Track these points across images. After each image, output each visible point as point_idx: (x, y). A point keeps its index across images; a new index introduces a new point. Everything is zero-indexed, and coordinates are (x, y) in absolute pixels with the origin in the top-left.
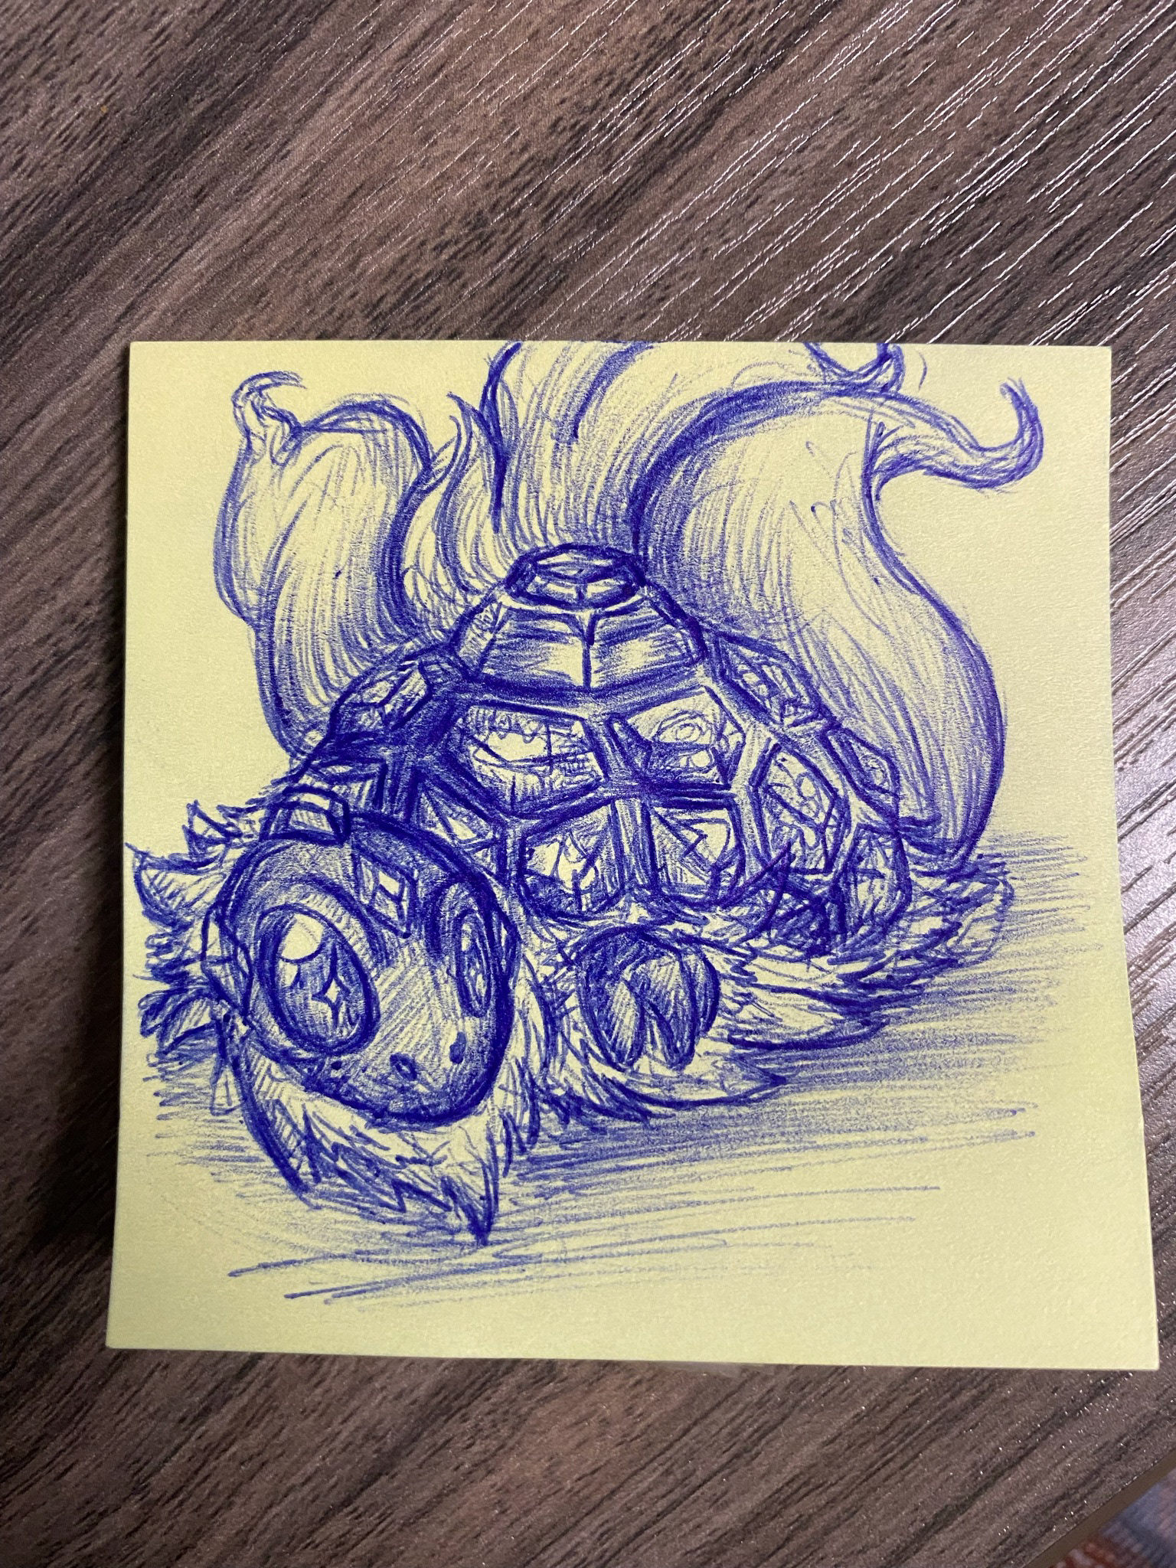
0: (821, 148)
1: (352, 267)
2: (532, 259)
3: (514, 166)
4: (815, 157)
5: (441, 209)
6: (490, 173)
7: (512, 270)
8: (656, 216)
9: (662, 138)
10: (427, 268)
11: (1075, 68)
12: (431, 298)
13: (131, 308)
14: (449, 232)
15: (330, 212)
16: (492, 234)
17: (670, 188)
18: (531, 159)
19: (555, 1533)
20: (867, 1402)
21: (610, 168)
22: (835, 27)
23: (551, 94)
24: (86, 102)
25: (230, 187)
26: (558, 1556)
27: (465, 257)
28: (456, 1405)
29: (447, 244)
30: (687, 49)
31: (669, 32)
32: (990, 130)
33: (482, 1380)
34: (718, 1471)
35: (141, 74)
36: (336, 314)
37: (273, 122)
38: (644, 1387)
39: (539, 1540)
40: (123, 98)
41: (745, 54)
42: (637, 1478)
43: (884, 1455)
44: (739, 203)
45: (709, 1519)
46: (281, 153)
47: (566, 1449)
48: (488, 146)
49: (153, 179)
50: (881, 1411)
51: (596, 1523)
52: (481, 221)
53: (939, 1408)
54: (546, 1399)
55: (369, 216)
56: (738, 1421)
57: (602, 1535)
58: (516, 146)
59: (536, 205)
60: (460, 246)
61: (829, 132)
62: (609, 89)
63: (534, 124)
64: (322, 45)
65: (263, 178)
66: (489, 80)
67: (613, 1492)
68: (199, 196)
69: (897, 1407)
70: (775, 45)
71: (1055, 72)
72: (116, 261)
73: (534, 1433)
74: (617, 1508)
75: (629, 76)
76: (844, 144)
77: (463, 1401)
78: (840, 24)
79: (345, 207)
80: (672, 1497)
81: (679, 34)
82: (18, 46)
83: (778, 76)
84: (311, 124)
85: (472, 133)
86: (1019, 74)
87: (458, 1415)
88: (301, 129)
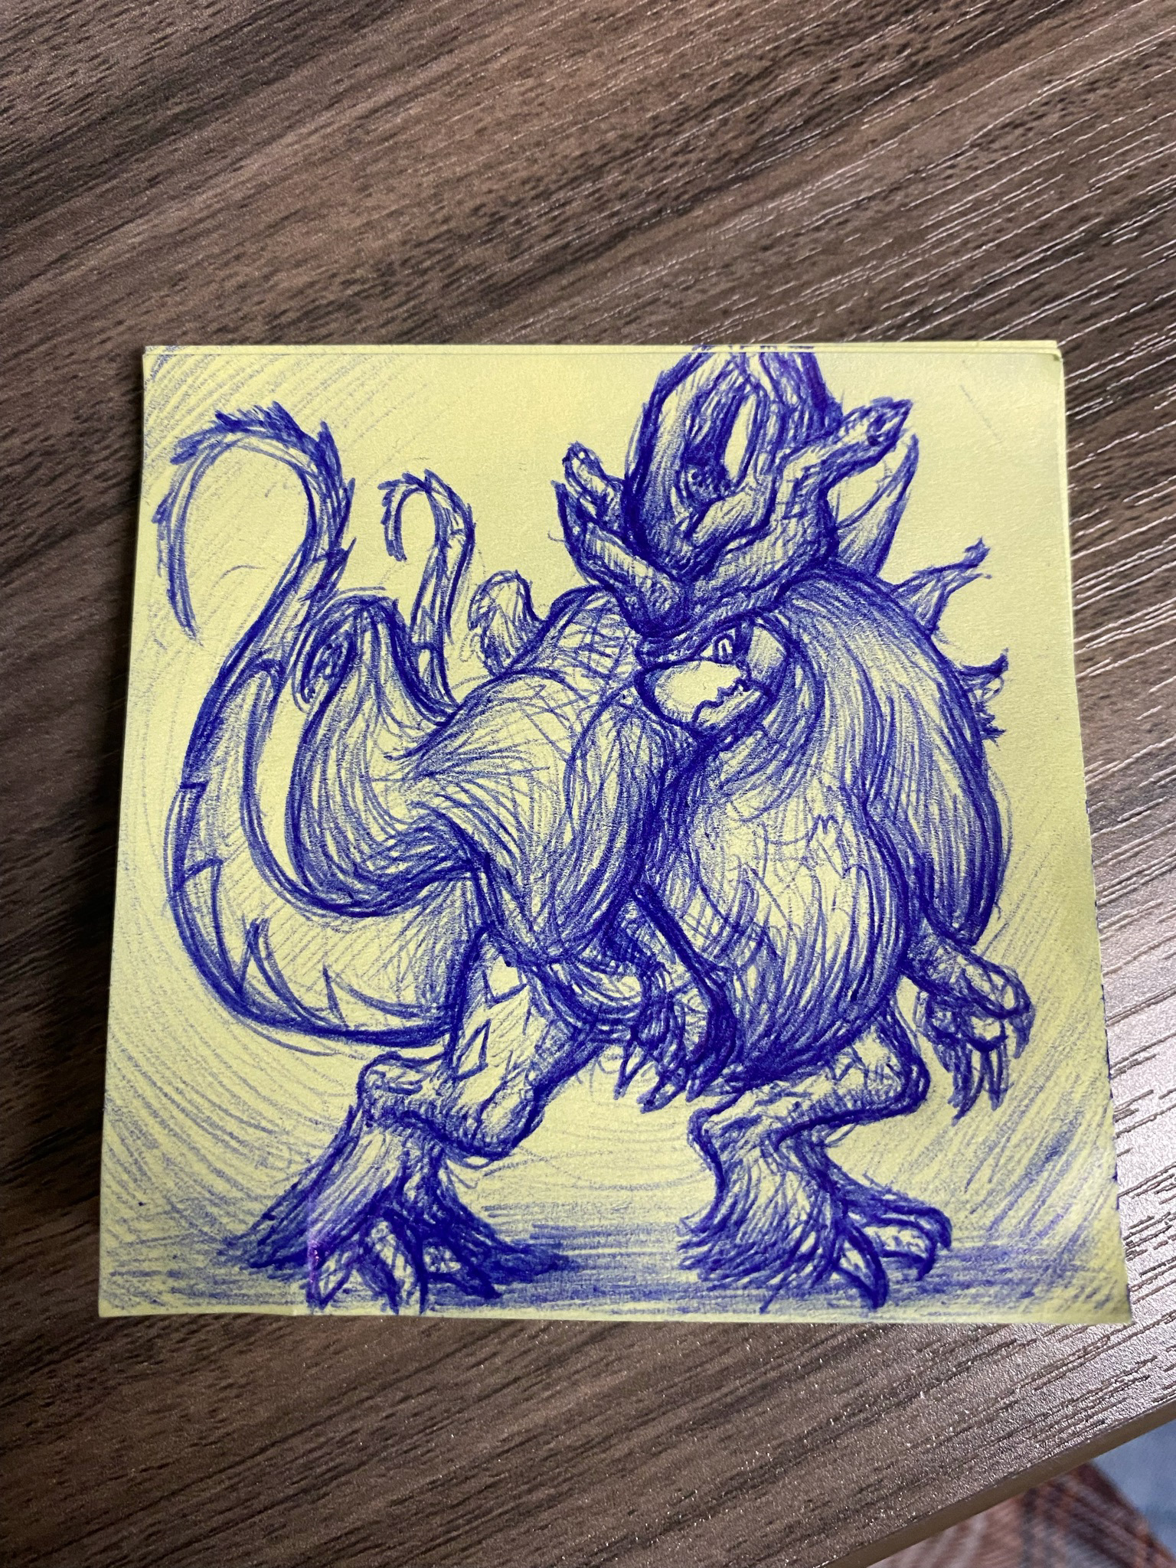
0: (704, 291)
1: (267, 278)
2: (424, 316)
3: (432, 233)
4: (694, 298)
5: (358, 252)
6: (410, 232)
7: (405, 320)
8: (543, 309)
9: (567, 245)
10: (332, 297)
11: (942, 288)
12: (327, 323)
13: (63, 258)
14: (359, 272)
15: (261, 227)
16: (397, 284)
17: (563, 288)
18: (449, 231)
19: (105, 1519)
20: (445, 1472)
21: (515, 257)
22: (743, 197)
23: (482, 182)
24: (80, 78)
25: (182, 181)
26: (103, 1544)
27: (367, 297)
28: (48, 1358)
29: (354, 282)
30: (609, 179)
31: (597, 160)
32: (855, 318)
33: (80, 1340)
34: (282, 1502)
35: (136, 67)
36: (240, 314)
37: (235, 139)
38: (235, 1392)
39: (88, 1523)
40: (113, 83)
41: (658, 197)
42: (202, 1485)
43: (448, 1532)
44: (620, 318)
45: (260, 1549)
46: (235, 166)
47: (140, 1434)
48: (415, 210)
49: (117, 155)
50: (456, 1485)
51: (150, 1521)
52: (390, 270)
53: (515, 1498)
54: (136, 1378)
55: (294, 240)
56: (316, 1454)
57: (150, 1535)
58: (439, 216)
59: (442, 270)
60: (366, 286)
61: (714, 280)
62: (533, 193)
63: (460, 203)
64: (299, 87)
65: (213, 182)
66: (433, 156)
67: (174, 1494)
68: (153, 182)
69: (473, 1485)
70: (686, 197)
71: (923, 286)
72: (62, 215)
73: (115, 1410)
74: (174, 1510)
75: (553, 187)
76: (726, 294)
77: (55, 1356)
78: (747, 195)
79: (275, 227)
80: (229, 1515)
81: (606, 164)
82: (37, 15)
83: (683, 223)
84: (268, 149)
85: (404, 196)
86: (893, 279)
87: (46, 1370)
88: (259, 152)
